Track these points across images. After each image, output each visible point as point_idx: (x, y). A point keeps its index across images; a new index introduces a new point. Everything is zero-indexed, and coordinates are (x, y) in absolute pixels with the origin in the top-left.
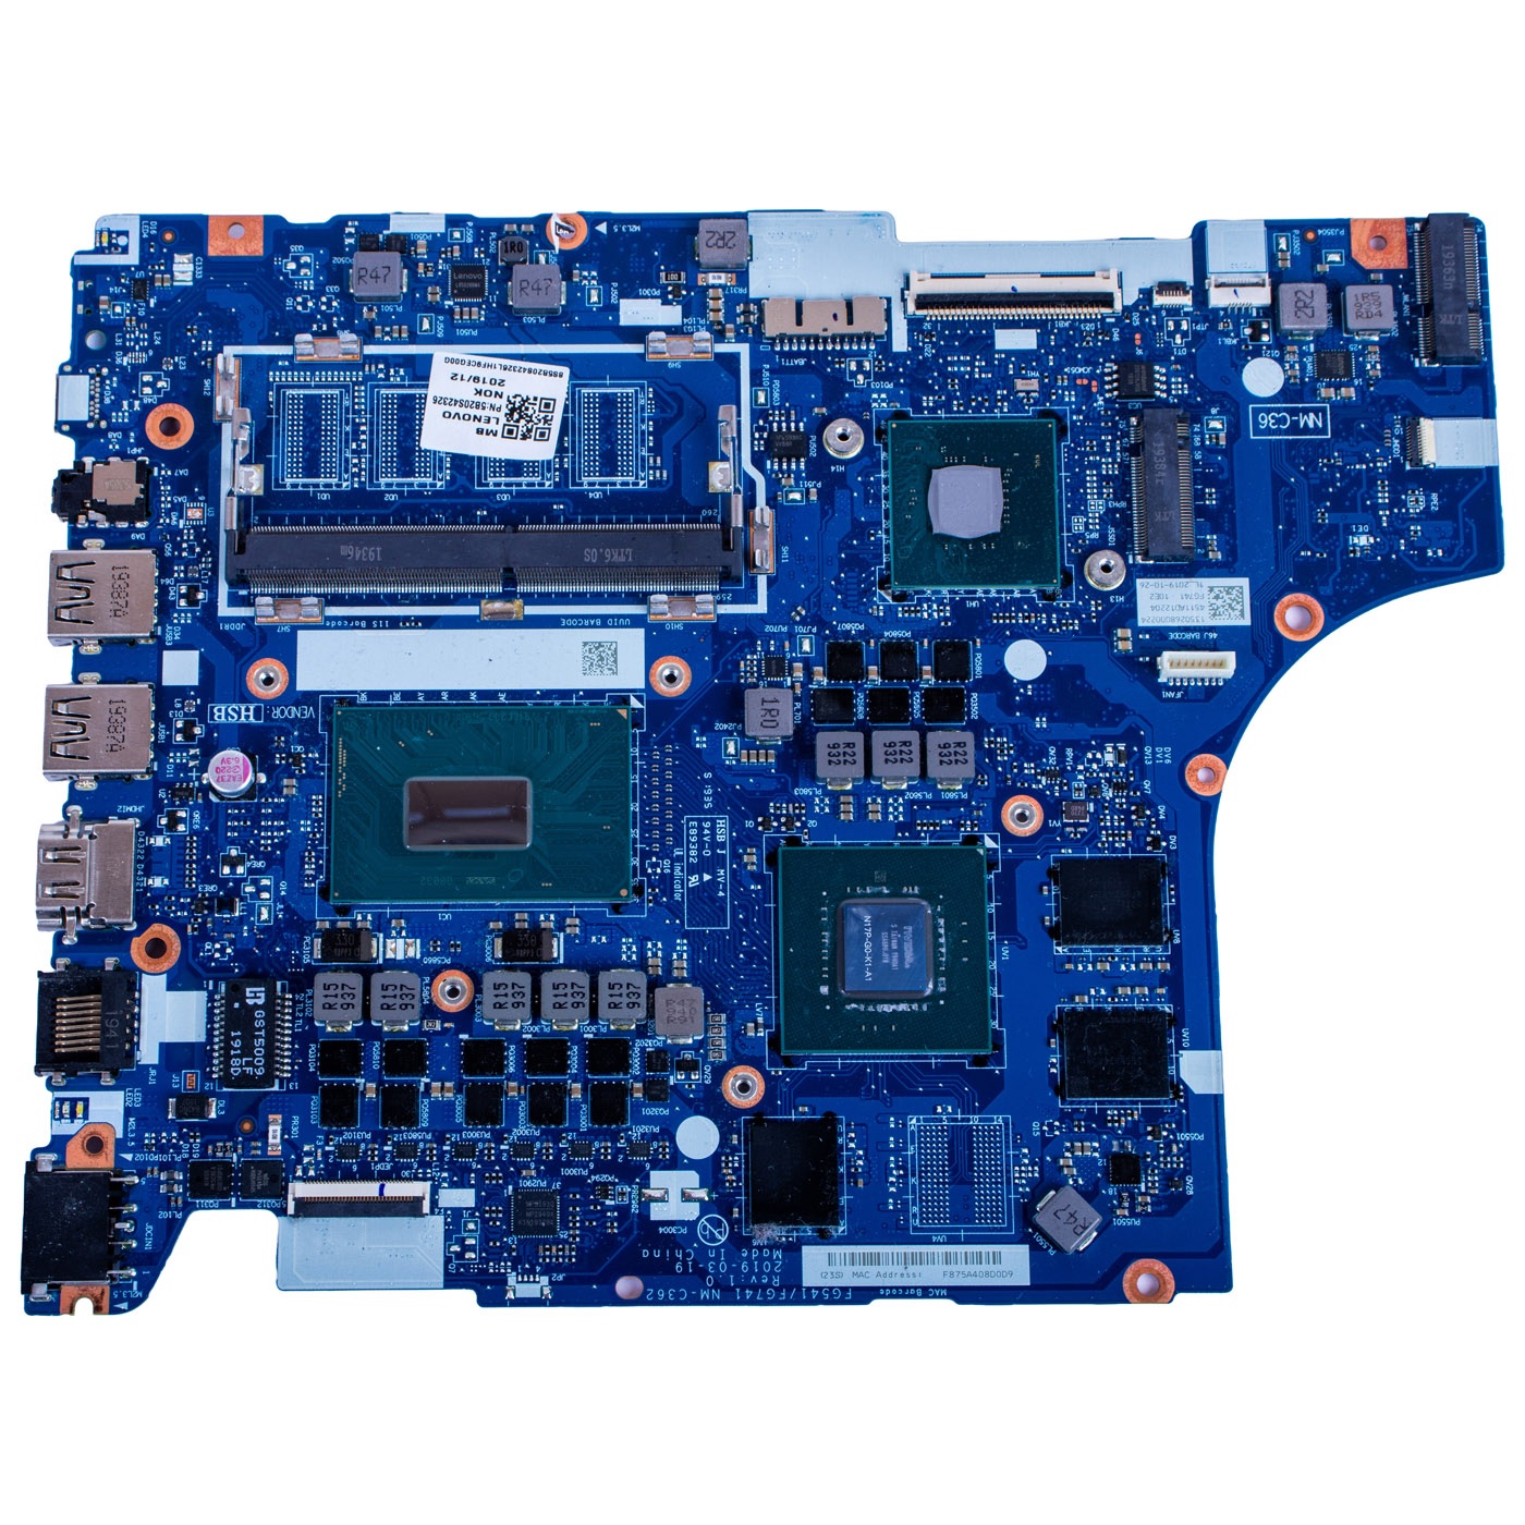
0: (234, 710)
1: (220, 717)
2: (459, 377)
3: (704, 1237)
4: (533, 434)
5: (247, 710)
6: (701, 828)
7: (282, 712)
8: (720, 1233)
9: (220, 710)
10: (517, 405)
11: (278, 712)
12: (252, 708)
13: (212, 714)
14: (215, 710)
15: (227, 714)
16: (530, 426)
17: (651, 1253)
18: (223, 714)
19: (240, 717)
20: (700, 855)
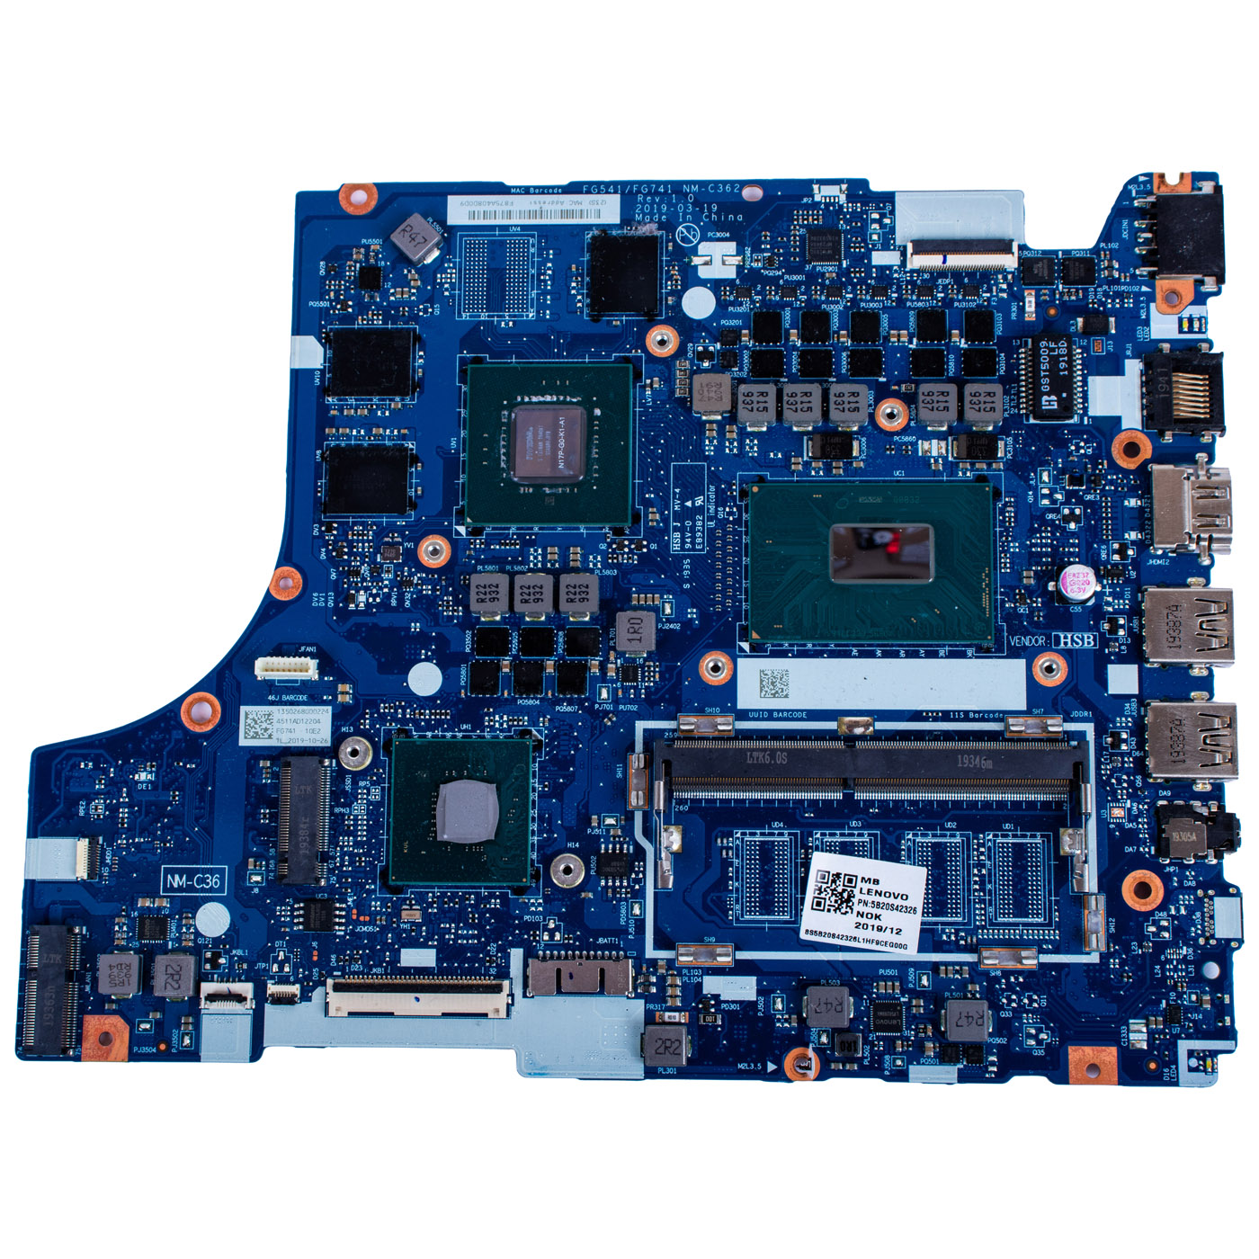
0: (1077, 643)
1: (1089, 638)
2: (895, 931)
3: (695, 230)
4: (831, 878)
5: (1066, 643)
6: (693, 543)
7: (1037, 641)
8: (682, 233)
9: (1089, 643)
10: (844, 905)
11: (1040, 641)
12: (1062, 645)
13: (1095, 640)
14: (1092, 643)
15: (1082, 640)
16: (834, 886)
17: (735, 218)
18: (1086, 640)
19: (1072, 637)
20: (694, 521)
